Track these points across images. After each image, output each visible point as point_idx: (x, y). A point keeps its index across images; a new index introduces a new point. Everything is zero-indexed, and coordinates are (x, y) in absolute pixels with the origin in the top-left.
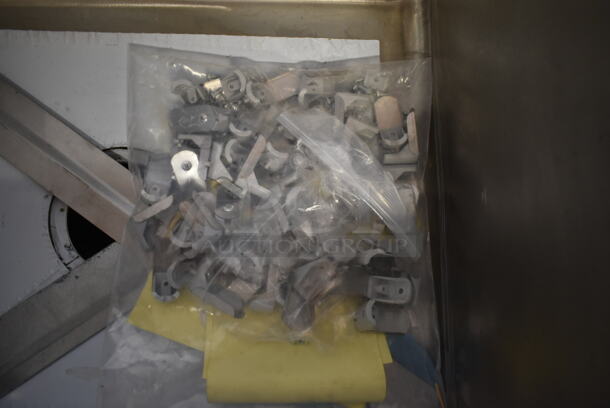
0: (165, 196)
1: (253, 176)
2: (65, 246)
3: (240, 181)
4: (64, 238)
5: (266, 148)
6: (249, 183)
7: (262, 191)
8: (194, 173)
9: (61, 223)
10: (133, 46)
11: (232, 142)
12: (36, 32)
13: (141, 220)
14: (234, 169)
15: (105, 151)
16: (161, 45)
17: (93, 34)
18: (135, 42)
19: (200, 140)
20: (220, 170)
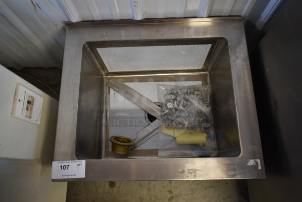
3: (180, 107)
4: (147, 119)
5: (183, 102)
6: (181, 107)
7: (184, 109)
8: (171, 106)
9: (146, 116)
10: (157, 84)
11: (177, 101)
13: (163, 114)
14: (178, 105)
15: (154, 103)
19: (171, 101)
20: (176, 106)
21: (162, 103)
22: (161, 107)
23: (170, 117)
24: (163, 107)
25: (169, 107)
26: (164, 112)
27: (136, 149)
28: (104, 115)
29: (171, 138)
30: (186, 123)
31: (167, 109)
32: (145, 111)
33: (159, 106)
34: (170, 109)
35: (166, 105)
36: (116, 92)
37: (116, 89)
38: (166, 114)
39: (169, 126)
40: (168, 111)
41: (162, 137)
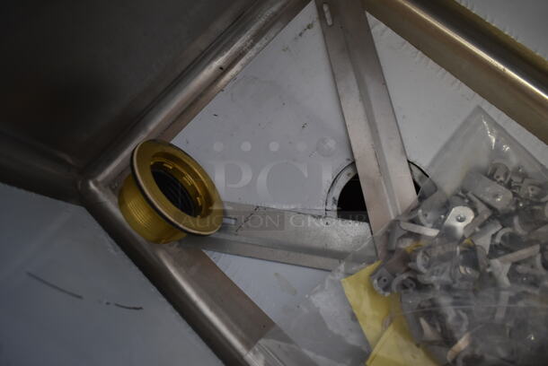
0: (431, 225)
1: (508, 266)
2: (334, 198)
3: (496, 262)
4: (337, 193)
5: (535, 256)
6: (500, 267)
7: (505, 281)
8: (460, 226)
9: (343, 181)
10: (479, 109)
11: (508, 230)
12: (423, 55)
13: (405, 228)
14: (495, 251)
15: (409, 162)
16: (500, 123)
17: (459, 81)
18: (484, 107)
19: (481, 207)
20: (484, 242)
21: (435, 188)
22: (422, 198)
23: (420, 262)
24: (427, 203)
25: (451, 220)
26: (414, 221)
27: (208, 253)
28: (219, 62)
29: (352, 340)
30: (463, 344)
31: (437, 224)
32: (353, 164)
33: (417, 188)
34: (448, 234)
35: (446, 207)
36: (317, 25)
37: (328, 15)
38: (417, 236)
39: (386, 288)
40: (433, 233)
41: (324, 302)
